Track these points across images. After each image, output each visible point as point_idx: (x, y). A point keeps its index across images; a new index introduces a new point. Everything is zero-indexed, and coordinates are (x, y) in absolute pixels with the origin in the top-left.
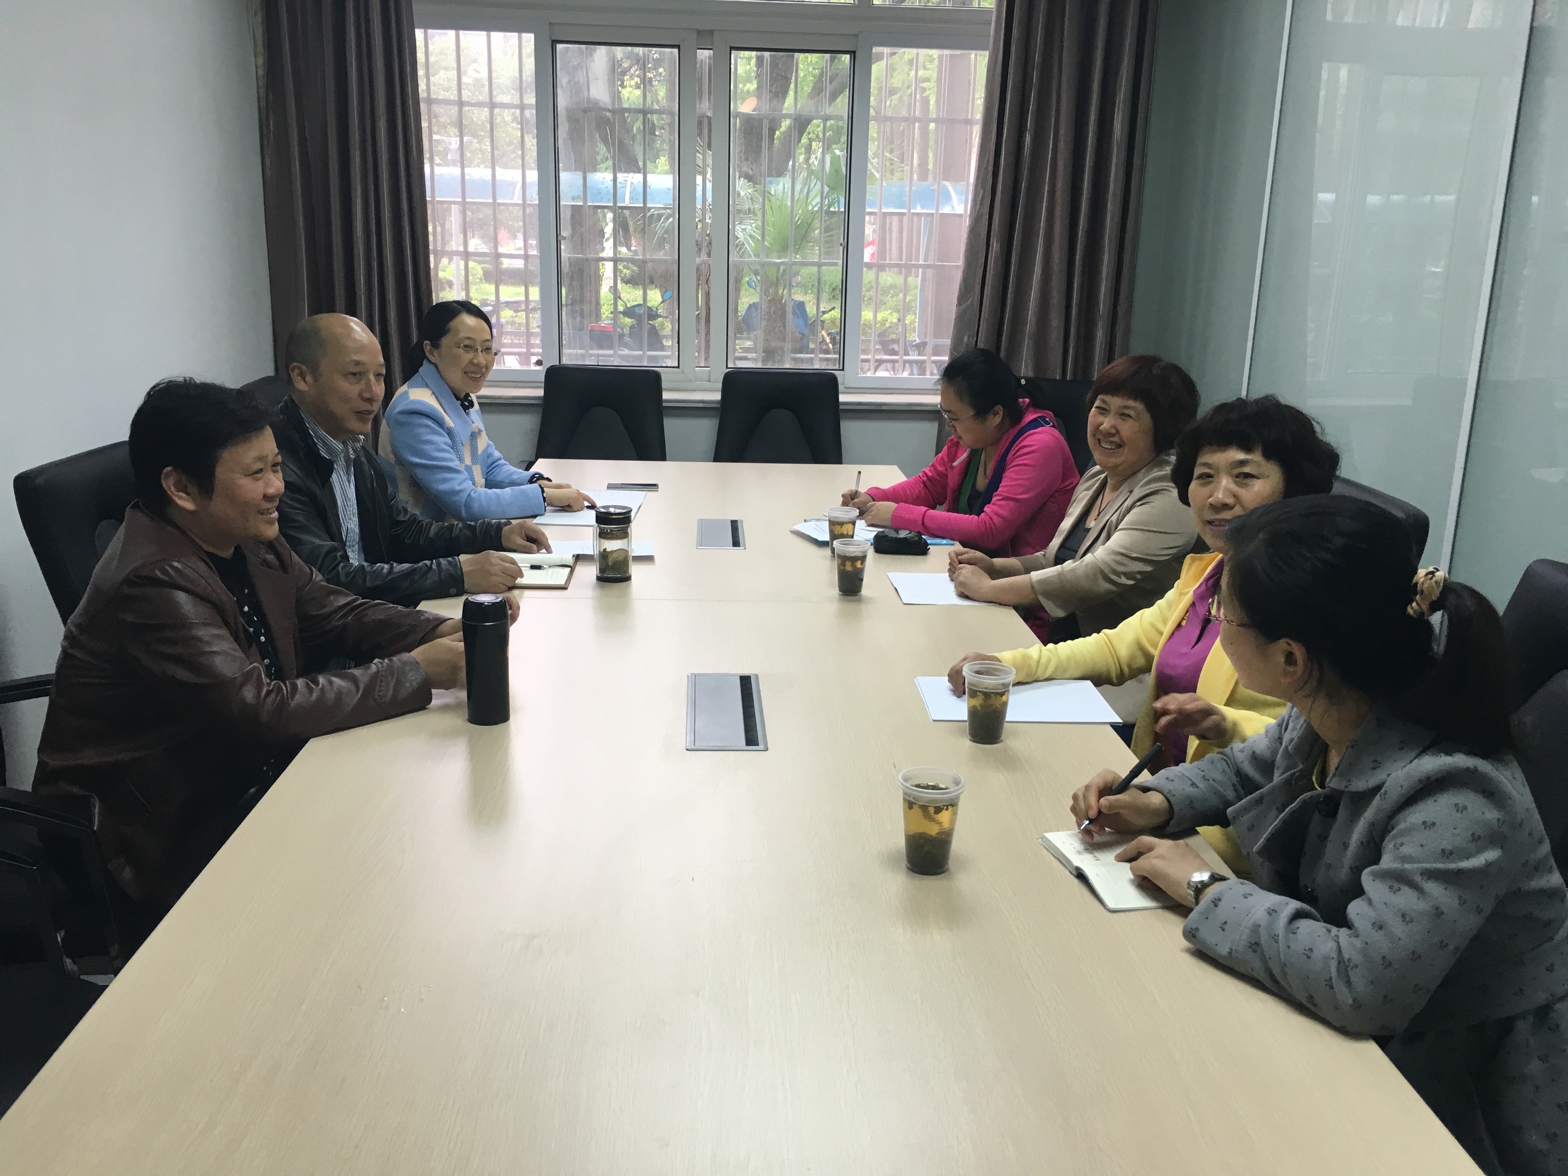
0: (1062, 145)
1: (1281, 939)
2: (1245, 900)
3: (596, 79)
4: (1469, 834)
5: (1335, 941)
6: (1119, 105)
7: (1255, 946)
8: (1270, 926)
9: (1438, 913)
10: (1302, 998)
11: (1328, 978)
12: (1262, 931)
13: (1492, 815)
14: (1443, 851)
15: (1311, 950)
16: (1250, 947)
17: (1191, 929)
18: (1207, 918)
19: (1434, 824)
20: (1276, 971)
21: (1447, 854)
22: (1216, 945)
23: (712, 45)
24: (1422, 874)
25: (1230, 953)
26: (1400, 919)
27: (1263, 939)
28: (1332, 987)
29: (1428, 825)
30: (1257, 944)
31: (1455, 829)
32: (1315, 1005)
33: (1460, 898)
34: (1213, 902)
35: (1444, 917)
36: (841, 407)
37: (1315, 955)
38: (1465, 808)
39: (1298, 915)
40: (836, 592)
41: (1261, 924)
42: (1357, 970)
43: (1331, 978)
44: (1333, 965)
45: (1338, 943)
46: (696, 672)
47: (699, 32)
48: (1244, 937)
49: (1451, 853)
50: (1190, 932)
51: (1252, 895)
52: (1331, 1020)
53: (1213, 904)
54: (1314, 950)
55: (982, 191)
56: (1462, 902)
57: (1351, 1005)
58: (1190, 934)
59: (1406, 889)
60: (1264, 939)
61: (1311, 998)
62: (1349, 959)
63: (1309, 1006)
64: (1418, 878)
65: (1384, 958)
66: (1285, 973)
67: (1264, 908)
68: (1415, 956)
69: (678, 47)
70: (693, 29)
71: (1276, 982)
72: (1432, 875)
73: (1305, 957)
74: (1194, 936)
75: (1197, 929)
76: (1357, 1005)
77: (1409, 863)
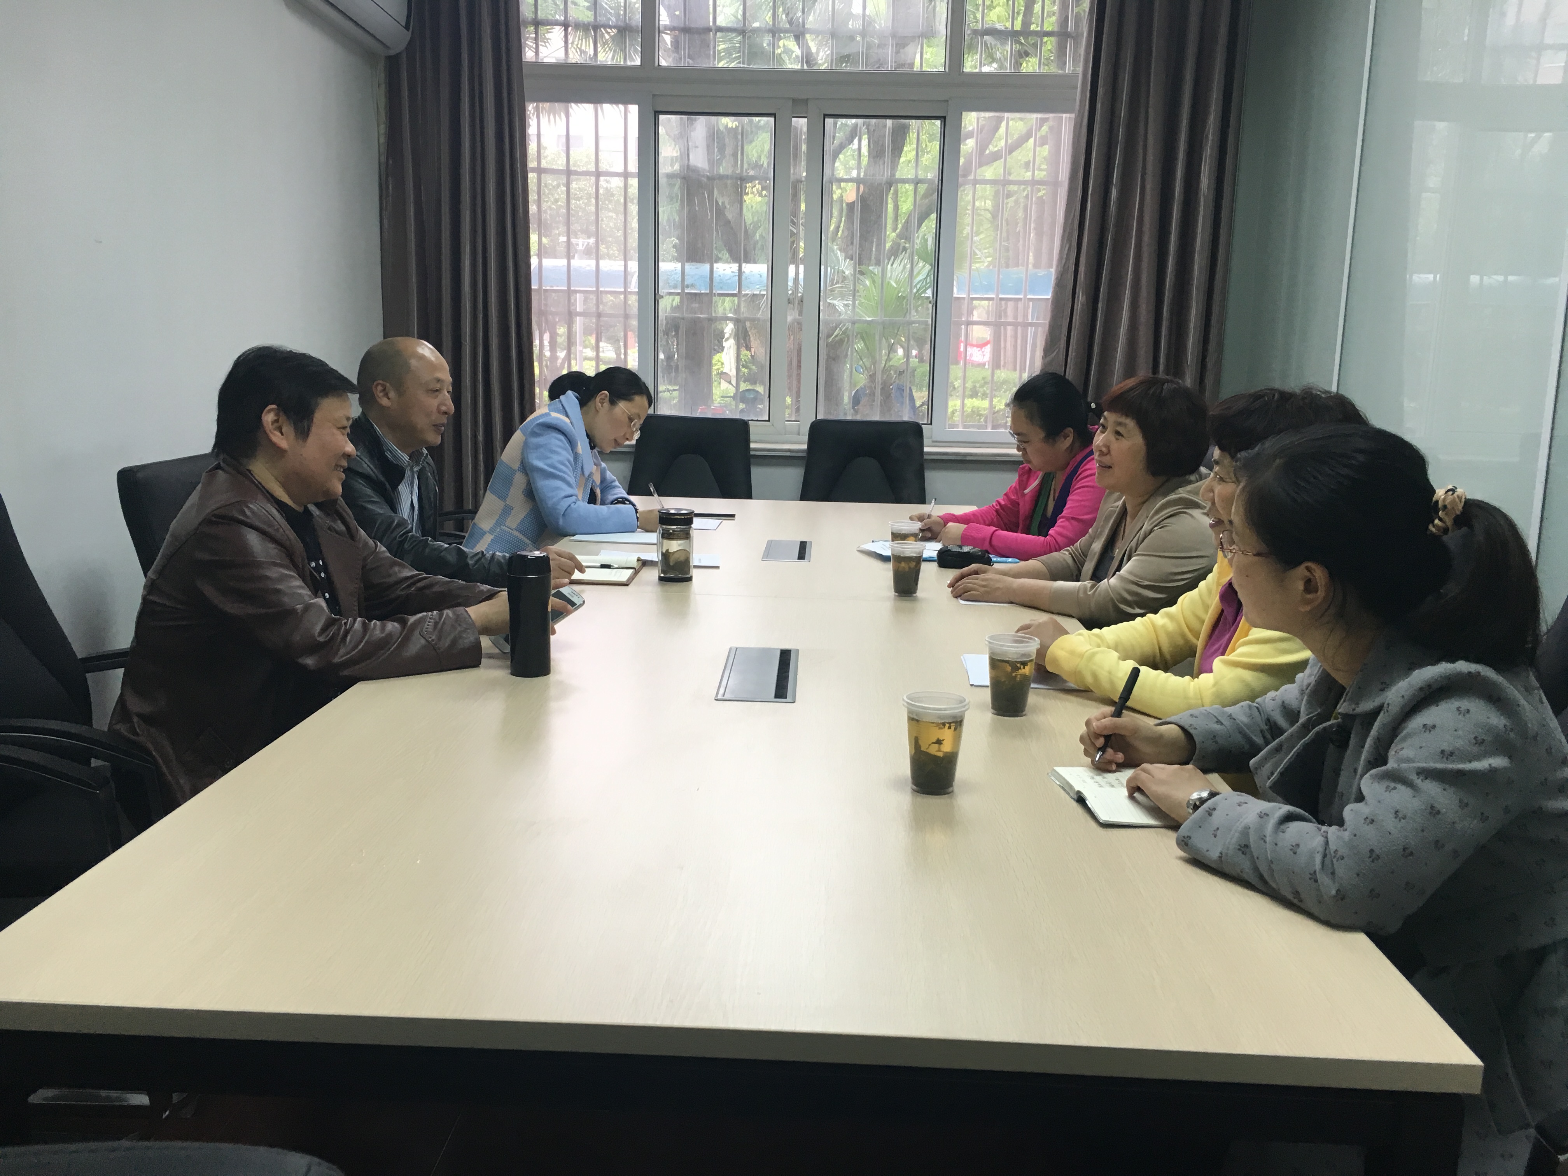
0: (1148, 197)
1: (1268, 839)
2: (1239, 807)
3: (697, 147)
4: (1472, 736)
5: (1323, 836)
6: (1206, 159)
7: (1244, 848)
8: (1261, 828)
9: (1434, 811)
10: (1287, 893)
11: (1312, 872)
12: (1252, 832)
13: (1497, 720)
14: (1443, 752)
15: (1298, 845)
16: (1239, 849)
17: (1184, 837)
18: (1200, 827)
19: (1434, 727)
20: (1263, 868)
21: (1446, 755)
22: (1208, 851)
23: (806, 113)
24: (1418, 774)
25: (1220, 857)
26: (1392, 816)
27: (1251, 840)
28: (1316, 881)
29: (1428, 728)
30: (1247, 846)
31: (1456, 730)
32: (1301, 901)
33: (1461, 801)
34: (1207, 811)
35: (1440, 816)
36: (926, 457)
37: (1303, 849)
38: (1468, 711)
39: (1289, 818)
40: (892, 593)
41: (1251, 826)
42: (1343, 862)
43: (1315, 872)
44: (1318, 859)
45: (1327, 837)
46: (737, 646)
47: (794, 101)
48: (1234, 840)
49: (1452, 754)
50: (1183, 841)
51: (1246, 803)
52: (1315, 911)
53: (1207, 814)
54: (1301, 846)
55: (1068, 246)
56: (1463, 805)
57: (1334, 897)
58: (1184, 843)
59: (1401, 788)
60: (1253, 839)
61: (1297, 893)
62: (1336, 851)
63: (1296, 901)
64: (1413, 777)
65: (1372, 851)
66: (1271, 870)
67: (1256, 813)
68: (1407, 852)
69: (773, 115)
70: (789, 98)
71: (1265, 882)
72: (1428, 774)
73: (1292, 853)
74: (1186, 844)
75: (1189, 837)
76: (1341, 896)
77: (1405, 763)
